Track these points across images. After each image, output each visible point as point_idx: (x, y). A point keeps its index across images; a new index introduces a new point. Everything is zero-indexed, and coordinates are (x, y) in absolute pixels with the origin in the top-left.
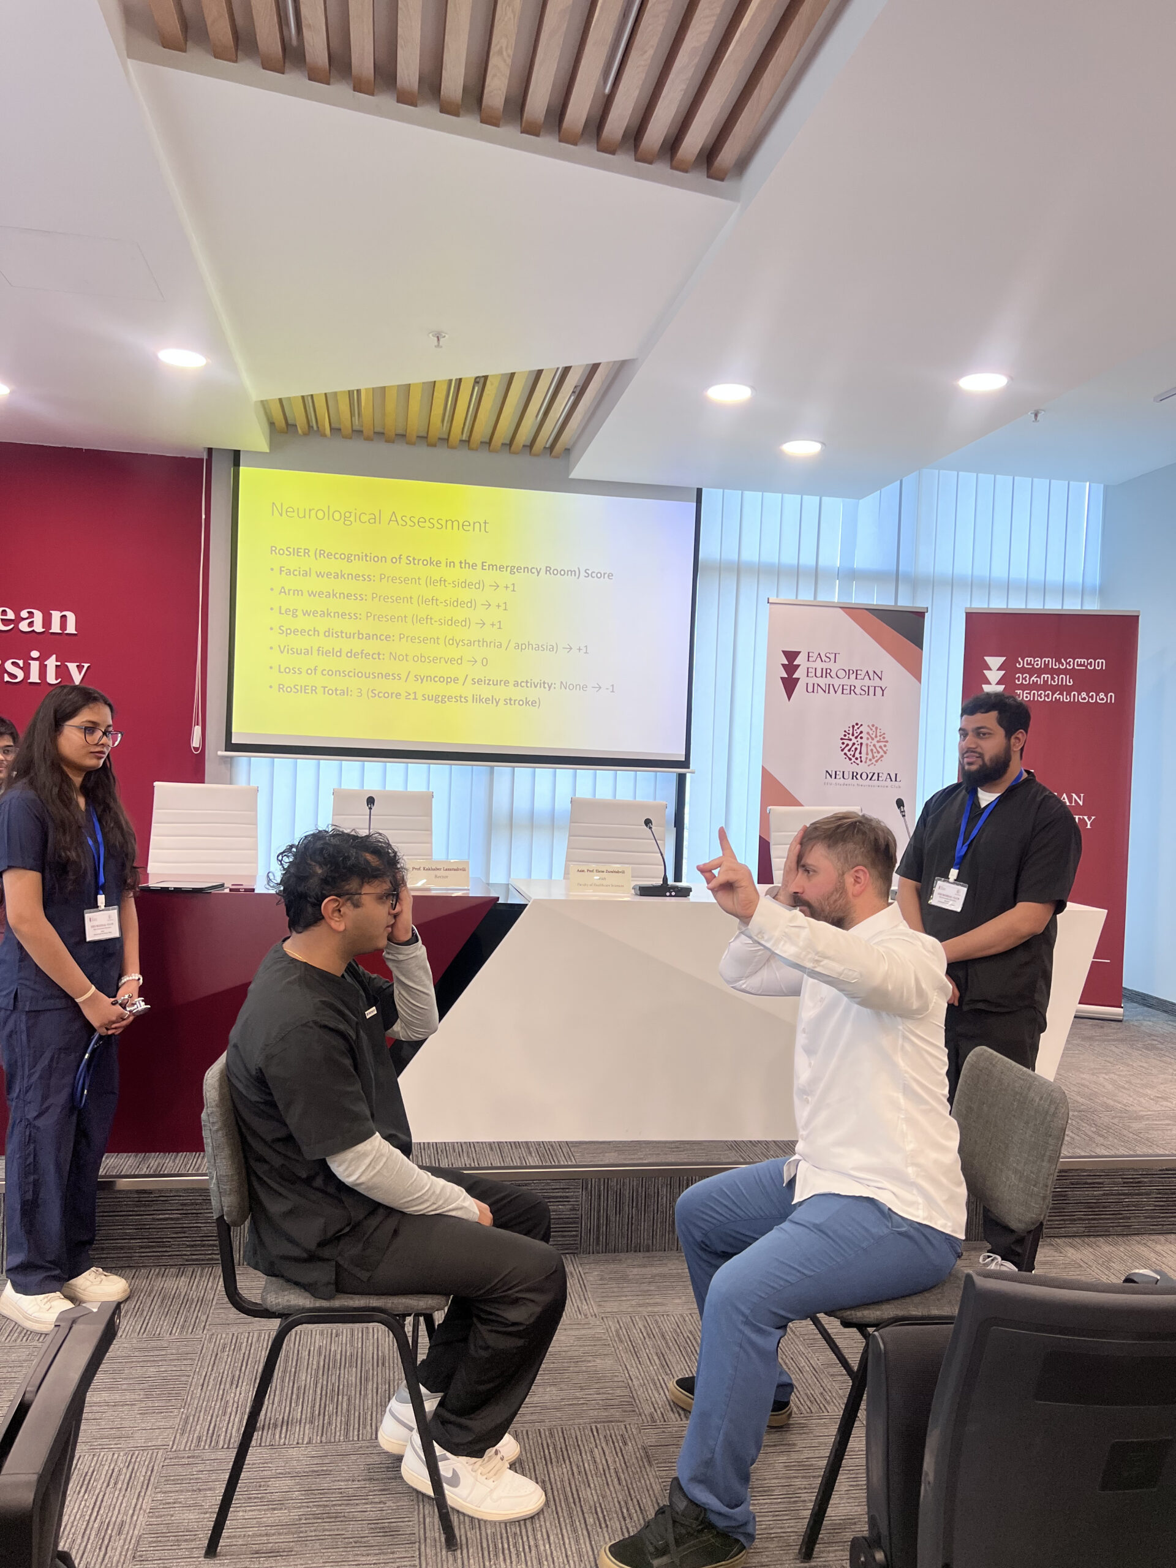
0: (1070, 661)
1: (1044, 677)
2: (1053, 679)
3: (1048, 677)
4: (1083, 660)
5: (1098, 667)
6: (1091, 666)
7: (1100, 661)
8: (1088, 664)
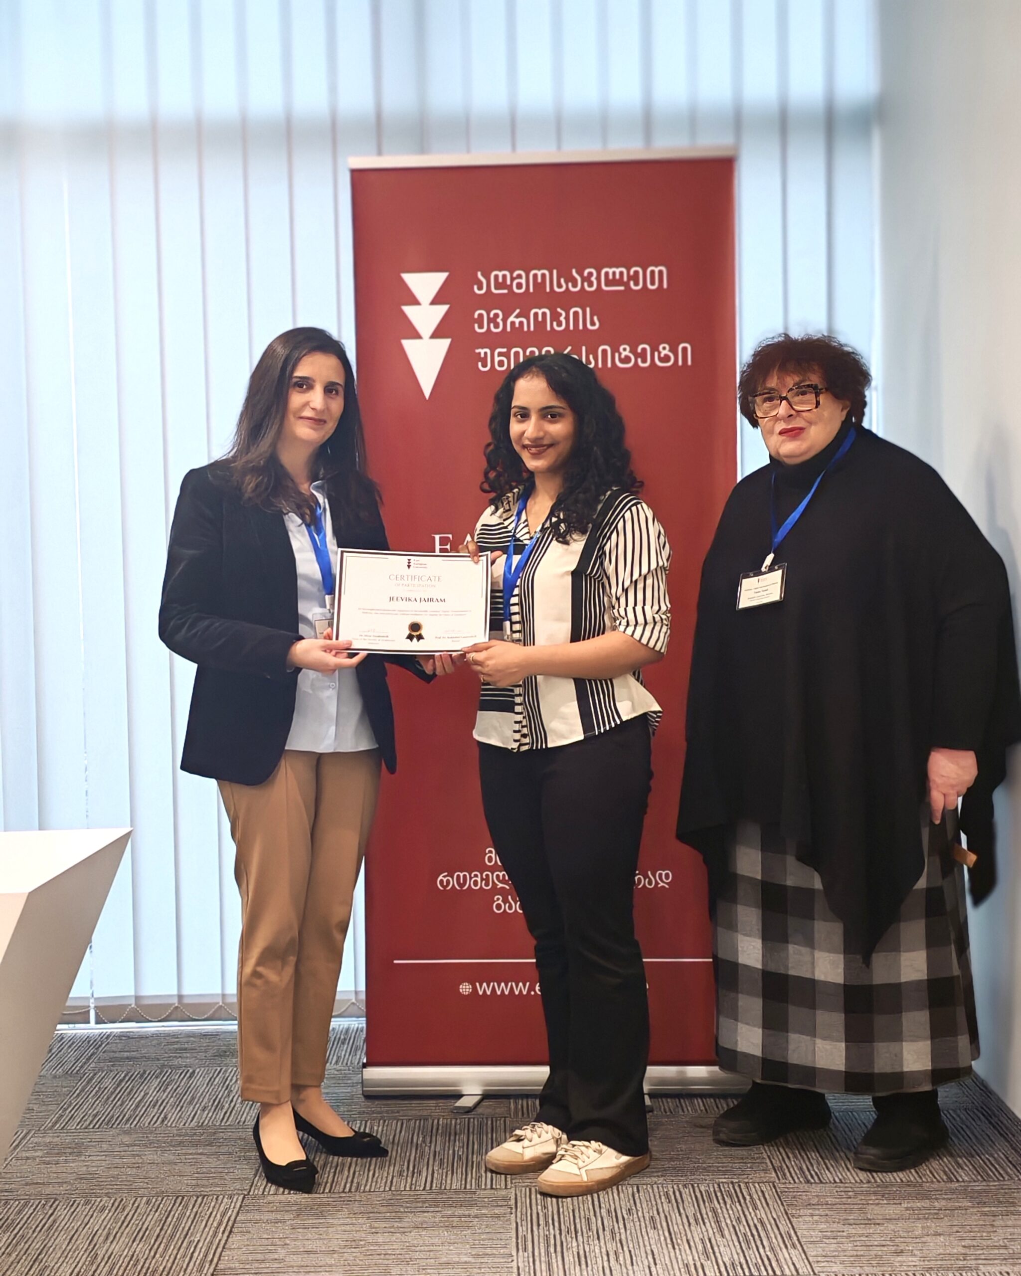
0: (591, 274)
1: (536, 314)
2: (555, 317)
3: (544, 314)
4: (618, 271)
5: (653, 283)
6: (636, 284)
7: (657, 270)
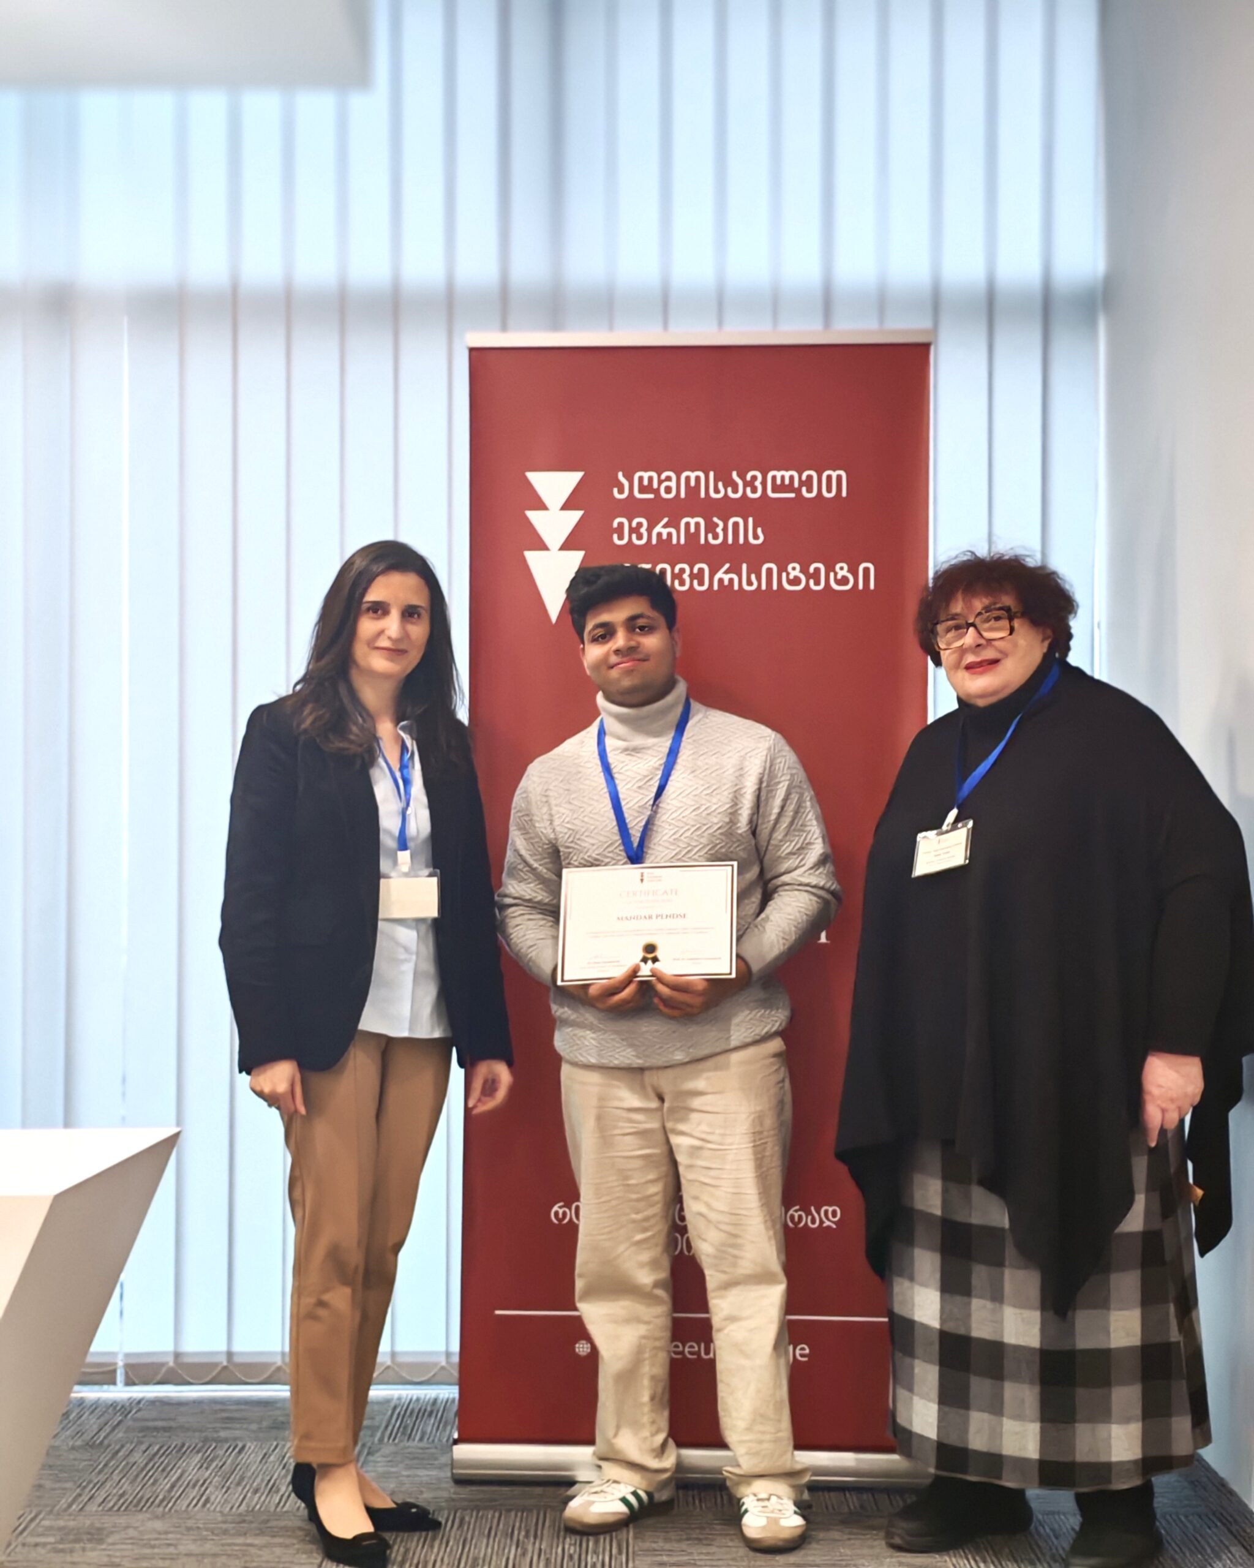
8: (801, 483)
